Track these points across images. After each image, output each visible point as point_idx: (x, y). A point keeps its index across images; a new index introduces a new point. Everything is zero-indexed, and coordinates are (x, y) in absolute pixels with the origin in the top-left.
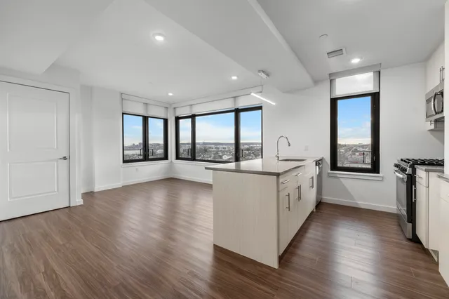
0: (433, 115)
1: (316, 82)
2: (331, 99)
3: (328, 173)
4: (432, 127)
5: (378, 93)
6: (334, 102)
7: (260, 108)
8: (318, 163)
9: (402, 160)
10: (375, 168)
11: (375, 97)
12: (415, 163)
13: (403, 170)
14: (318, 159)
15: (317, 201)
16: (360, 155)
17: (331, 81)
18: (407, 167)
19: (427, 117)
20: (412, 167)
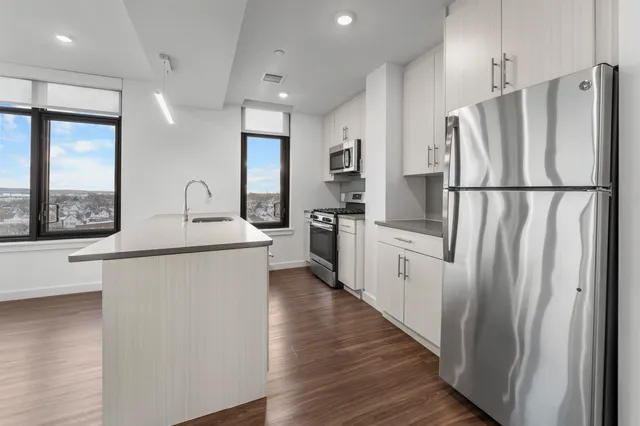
0: (342, 168)
1: (227, 105)
2: (242, 134)
4: (332, 179)
5: (289, 138)
6: (244, 136)
7: (113, 122)
9: (315, 211)
10: (284, 222)
11: (286, 142)
12: (337, 213)
17: (243, 109)
18: (331, 217)
19: (331, 169)
20: (336, 217)
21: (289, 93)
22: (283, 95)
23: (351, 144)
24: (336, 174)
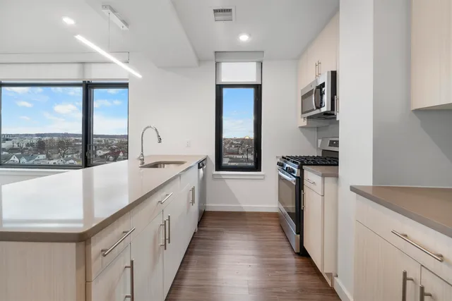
0: (313, 110)
1: (201, 61)
2: (217, 85)
3: (213, 175)
4: (305, 123)
5: (261, 85)
6: (219, 88)
7: (125, 85)
8: (201, 165)
9: (283, 157)
10: (257, 166)
11: (258, 88)
13: (290, 171)
14: (201, 159)
15: (200, 214)
16: (235, 147)
17: (217, 64)
18: (295, 168)
19: (302, 113)
20: (301, 168)
21: (250, 35)
22: (244, 38)
23: (325, 78)
24: (308, 118)
